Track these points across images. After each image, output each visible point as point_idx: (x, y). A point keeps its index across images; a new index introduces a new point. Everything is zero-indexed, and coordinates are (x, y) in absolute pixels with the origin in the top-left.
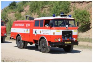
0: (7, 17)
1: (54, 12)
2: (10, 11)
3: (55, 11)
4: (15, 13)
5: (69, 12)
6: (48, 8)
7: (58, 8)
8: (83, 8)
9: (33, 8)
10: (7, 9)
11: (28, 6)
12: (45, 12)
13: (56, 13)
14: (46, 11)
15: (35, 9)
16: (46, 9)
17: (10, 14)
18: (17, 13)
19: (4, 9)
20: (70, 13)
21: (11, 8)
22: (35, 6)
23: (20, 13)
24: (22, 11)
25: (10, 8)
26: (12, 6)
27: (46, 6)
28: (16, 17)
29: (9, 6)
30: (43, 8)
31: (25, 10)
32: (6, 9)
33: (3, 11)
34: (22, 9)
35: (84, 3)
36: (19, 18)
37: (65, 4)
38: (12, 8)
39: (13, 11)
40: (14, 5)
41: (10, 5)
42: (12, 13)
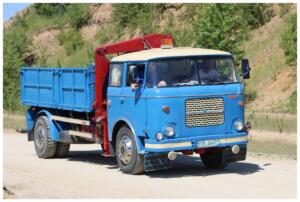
0: (30, 47)
1: (209, 24)
2: (41, 22)
3: (211, 21)
4: (58, 32)
5: (263, 24)
6: (184, 8)
7: (224, 10)
9: (126, 12)
10: (27, 18)
12: (171, 25)
13: (217, 26)
14: (176, 22)
15: (135, 14)
16: (176, 13)
17: (40, 35)
18: (68, 30)
19: (18, 17)
20: (268, 24)
21: (44, 13)
23: (77, 30)
24: (86, 23)
25: (39, 13)
28: (61, 44)
30: (165, 8)
31: (97, 18)
32: (25, 16)
33: (15, 24)
36: (74, 47)
38: (49, 14)
39: (50, 22)
42: (49, 30)
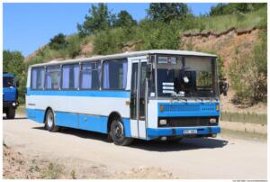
2: (52, 52)
8: (208, 47)
9: (101, 48)
10: (45, 51)
11: (90, 44)
15: (106, 50)
16: (129, 50)
19: (40, 50)
21: (54, 48)
22: (104, 44)
25: (51, 48)
26: (56, 44)
27: (128, 43)
29: (50, 45)
30: (123, 46)
31: (85, 51)
32: (43, 50)
33: (38, 55)
34: (77, 50)
35: (210, 37)
37: (169, 38)
38: (57, 49)
39: (57, 53)
40: (60, 42)
41: (53, 41)
